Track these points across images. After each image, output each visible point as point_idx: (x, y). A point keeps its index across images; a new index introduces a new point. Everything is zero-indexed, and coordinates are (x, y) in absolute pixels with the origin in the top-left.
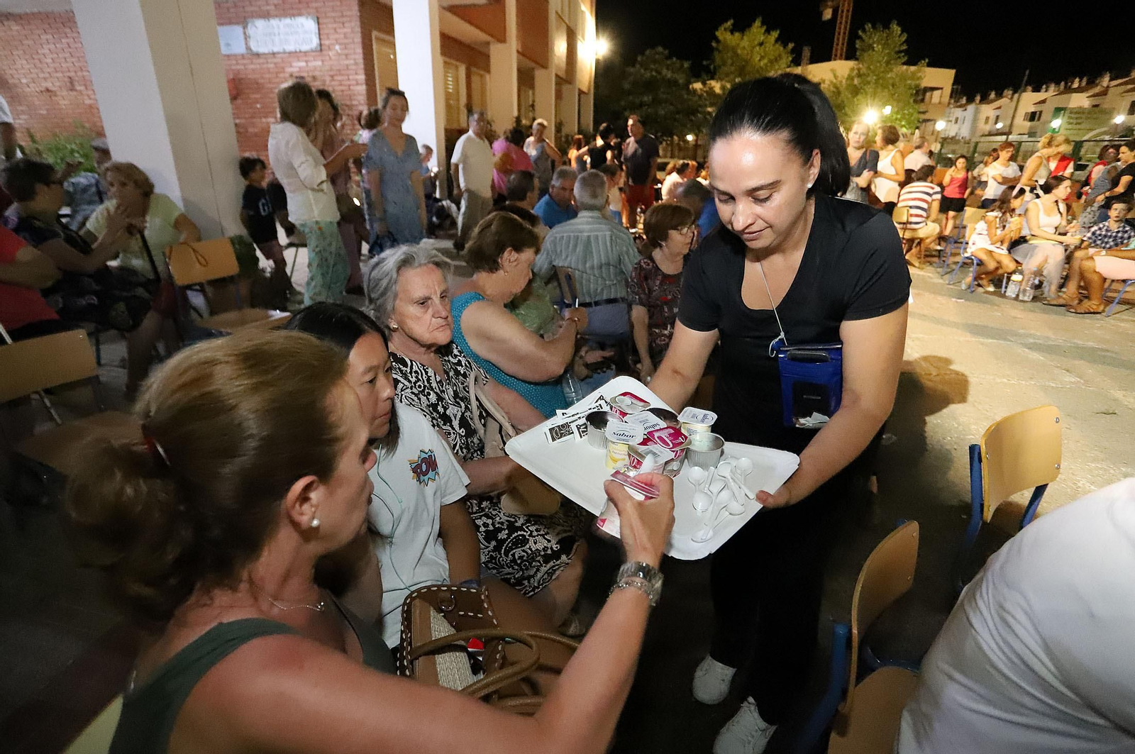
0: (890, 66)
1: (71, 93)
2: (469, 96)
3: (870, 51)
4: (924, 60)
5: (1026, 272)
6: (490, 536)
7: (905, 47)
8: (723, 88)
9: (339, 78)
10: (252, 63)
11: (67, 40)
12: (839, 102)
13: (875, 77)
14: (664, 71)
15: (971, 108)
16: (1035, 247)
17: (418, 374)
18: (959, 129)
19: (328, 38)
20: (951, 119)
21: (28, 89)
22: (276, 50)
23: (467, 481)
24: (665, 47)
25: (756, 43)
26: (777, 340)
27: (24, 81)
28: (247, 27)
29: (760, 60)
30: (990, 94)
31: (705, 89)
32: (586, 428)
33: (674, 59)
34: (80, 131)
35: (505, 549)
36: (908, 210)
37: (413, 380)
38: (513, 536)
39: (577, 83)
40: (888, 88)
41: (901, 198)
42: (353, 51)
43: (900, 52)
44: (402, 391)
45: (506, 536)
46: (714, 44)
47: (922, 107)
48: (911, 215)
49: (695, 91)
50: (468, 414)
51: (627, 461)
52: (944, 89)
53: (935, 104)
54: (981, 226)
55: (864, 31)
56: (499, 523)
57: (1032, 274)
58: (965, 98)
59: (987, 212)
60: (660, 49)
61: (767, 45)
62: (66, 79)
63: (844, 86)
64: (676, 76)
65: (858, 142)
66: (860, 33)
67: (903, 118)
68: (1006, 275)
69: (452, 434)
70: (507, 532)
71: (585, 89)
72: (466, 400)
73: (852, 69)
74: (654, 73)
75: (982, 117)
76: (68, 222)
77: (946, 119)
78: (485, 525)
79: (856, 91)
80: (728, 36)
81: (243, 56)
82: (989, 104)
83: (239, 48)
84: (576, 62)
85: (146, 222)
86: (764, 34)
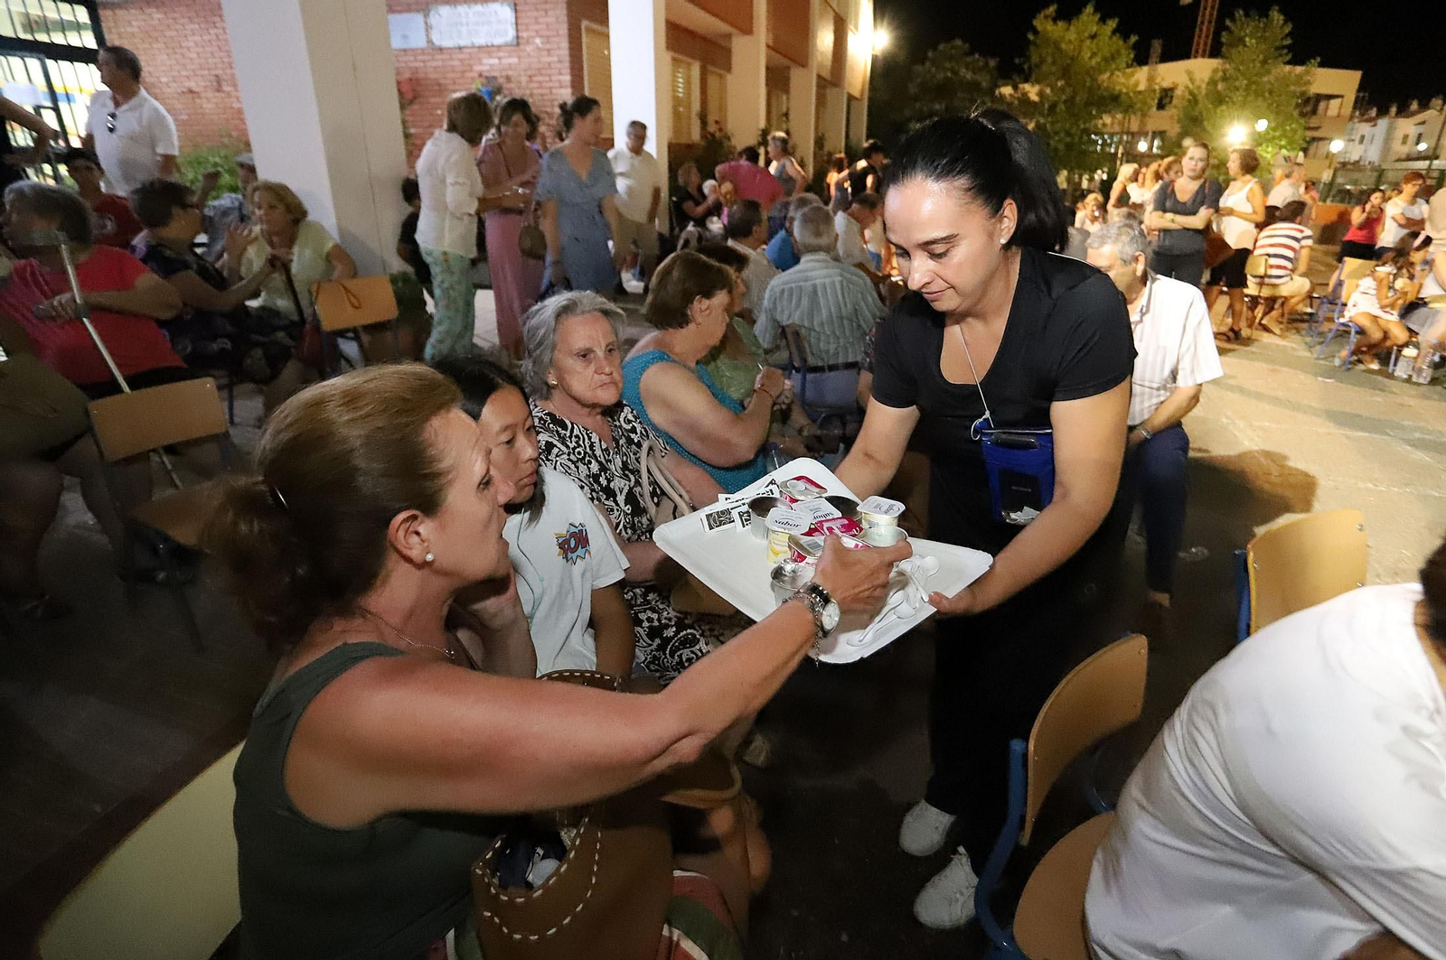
0: (1266, 66)
1: (218, 94)
2: (704, 102)
3: (1240, 48)
4: (1314, 59)
5: (1423, 345)
6: (654, 633)
7: (1288, 42)
8: (1041, 94)
9: (540, 78)
10: (433, 59)
11: (216, 31)
12: (1196, 114)
13: (1245, 82)
14: (963, 71)
15: (1383, 123)
16: (1437, 312)
17: (579, 439)
18: (1365, 151)
19: (527, 30)
20: (1353, 138)
21: (169, 90)
22: (462, 43)
23: (626, 564)
24: (965, 41)
25: (1086, 34)
26: (981, 420)
27: (164, 80)
28: (428, 15)
29: (1091, 58)
30: (1411, 104)
31: (1016, 95)
32: (749, 516)
33: (977, 56)
34: (226, 140)
35: (671, 648)
36: (1266, 260)
37: (571, 446)
38: (682, 634)
39: (846, 85)
40: (1264, 96)
41: (1258, 244)
42: (556, 46)
43: (1284, 47)
44: (557, 456)
45: (672, 634)
46: (1031, 37)
47: (1314, 122)
48: (1271, 267)
49: (1002, 97)
50: (638, 489)
51: (789, 555)
52: (1345, 98)
53: (1332, 118)
54: (1368, 283)
55: (1233, 20)
56: (666, 618)
57: (1431, 348)
58: (1375, 109)
59: (1378, 266)
60: (958, 42)
61: (1101, 37)
62: (213, 78)
63: (1204, 92)
64: (978, 77)
65: (1194, 170)
66: (1228, 22)
67: (1284, 135)
68: (1395, 348)
69: (615, 511)
70: (674, 629)
71: (856, 93)
72: (637, 472)
73: (1215, 71)
74: (949, 74)
75: (1399, 134)
76: (204, 253)
77: (1347, 137)
78: (650, 620)
79: (1219, 100)
80: (1049, 26)
81: (423, 51)
82: (1408, 117)
83: (419, 41)
84: (845, 60)
85: (292, 253)
86: (1098, 23)
